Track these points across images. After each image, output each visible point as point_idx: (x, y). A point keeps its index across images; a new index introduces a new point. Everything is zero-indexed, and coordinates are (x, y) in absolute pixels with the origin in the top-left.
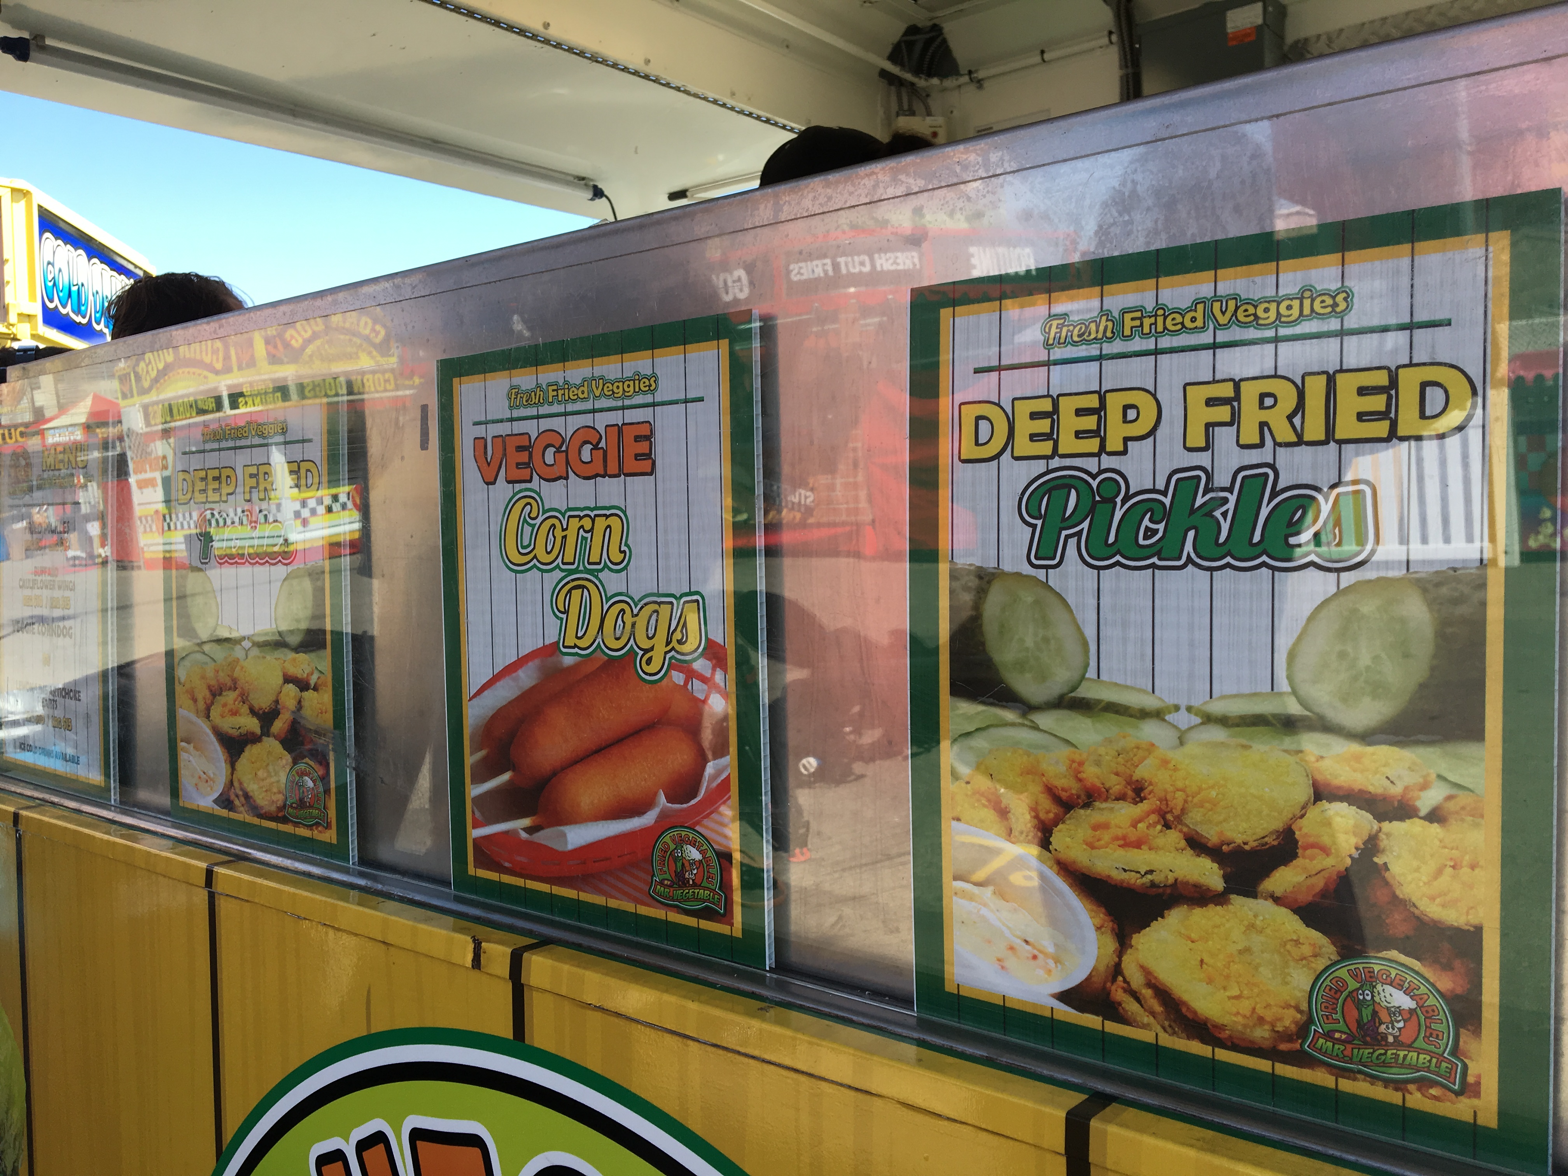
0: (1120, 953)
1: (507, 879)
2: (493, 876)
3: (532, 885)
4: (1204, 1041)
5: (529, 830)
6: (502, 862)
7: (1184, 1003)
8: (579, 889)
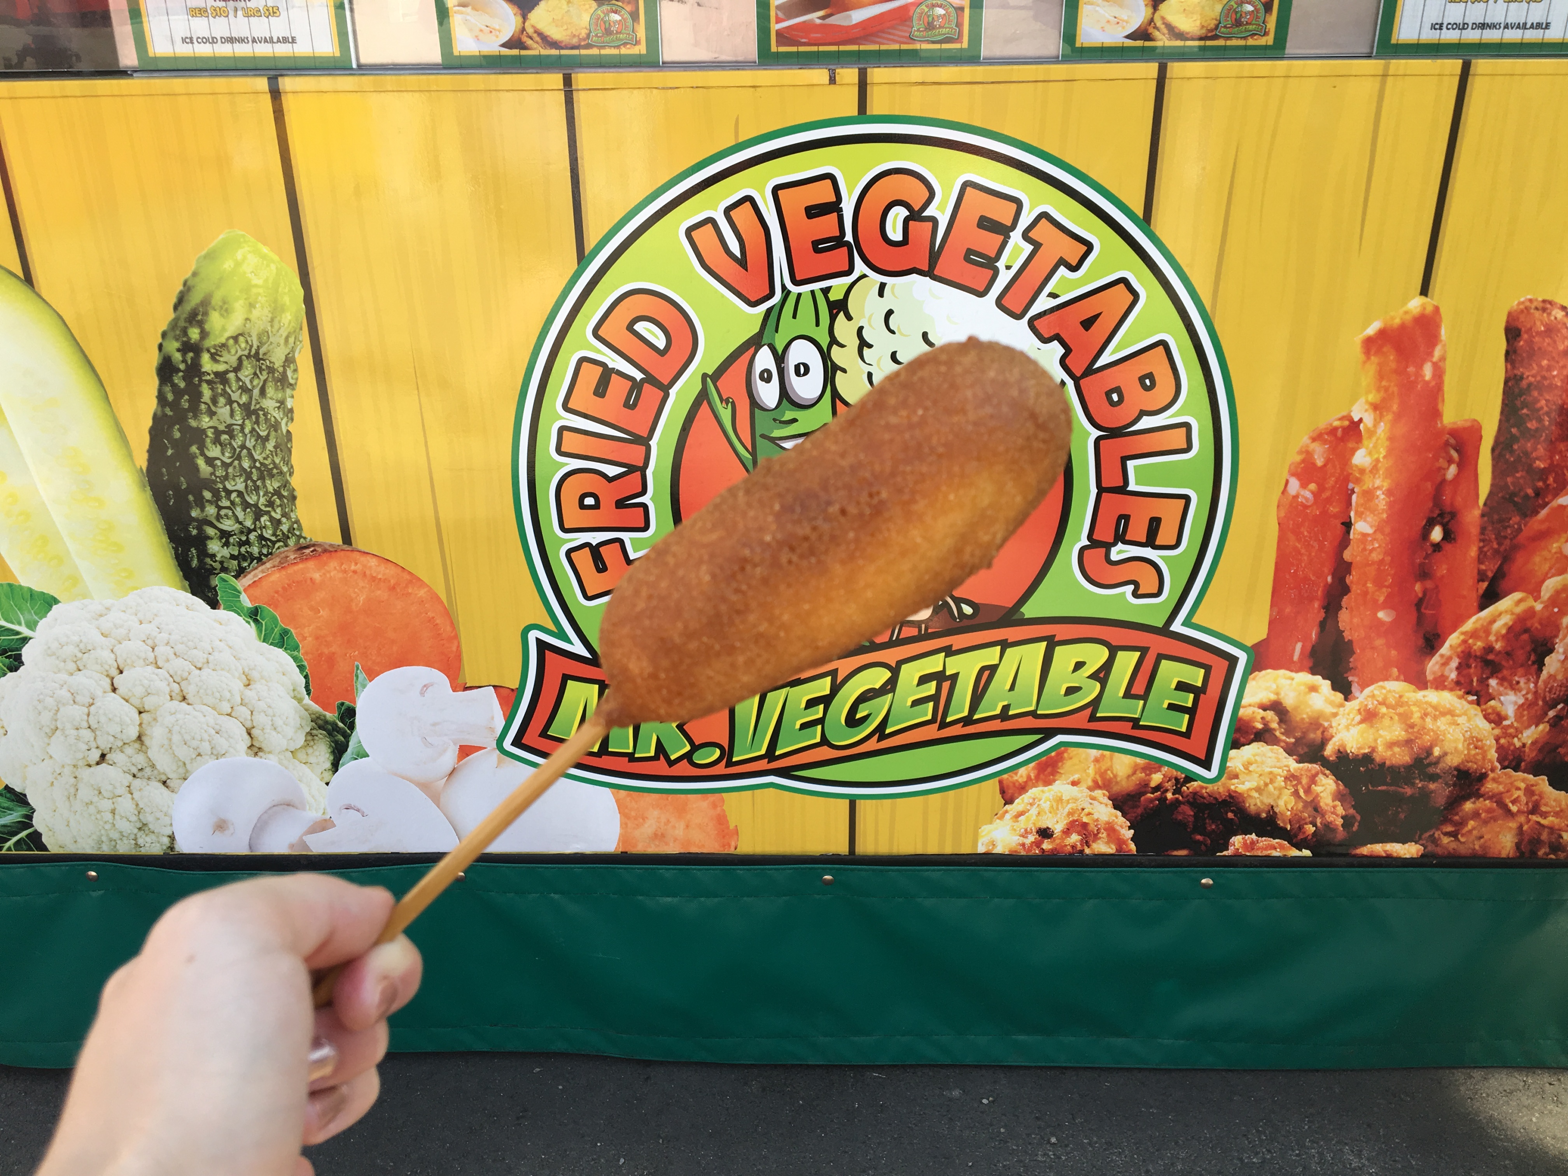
0: (1154, 14)
1: (802, 49)
2: (794, 49)
3: (822, 48)
4: (1181, 40)
5: (823, 18)
6: (800, 39)
7: (1176, 27)
8: (859, 44)
